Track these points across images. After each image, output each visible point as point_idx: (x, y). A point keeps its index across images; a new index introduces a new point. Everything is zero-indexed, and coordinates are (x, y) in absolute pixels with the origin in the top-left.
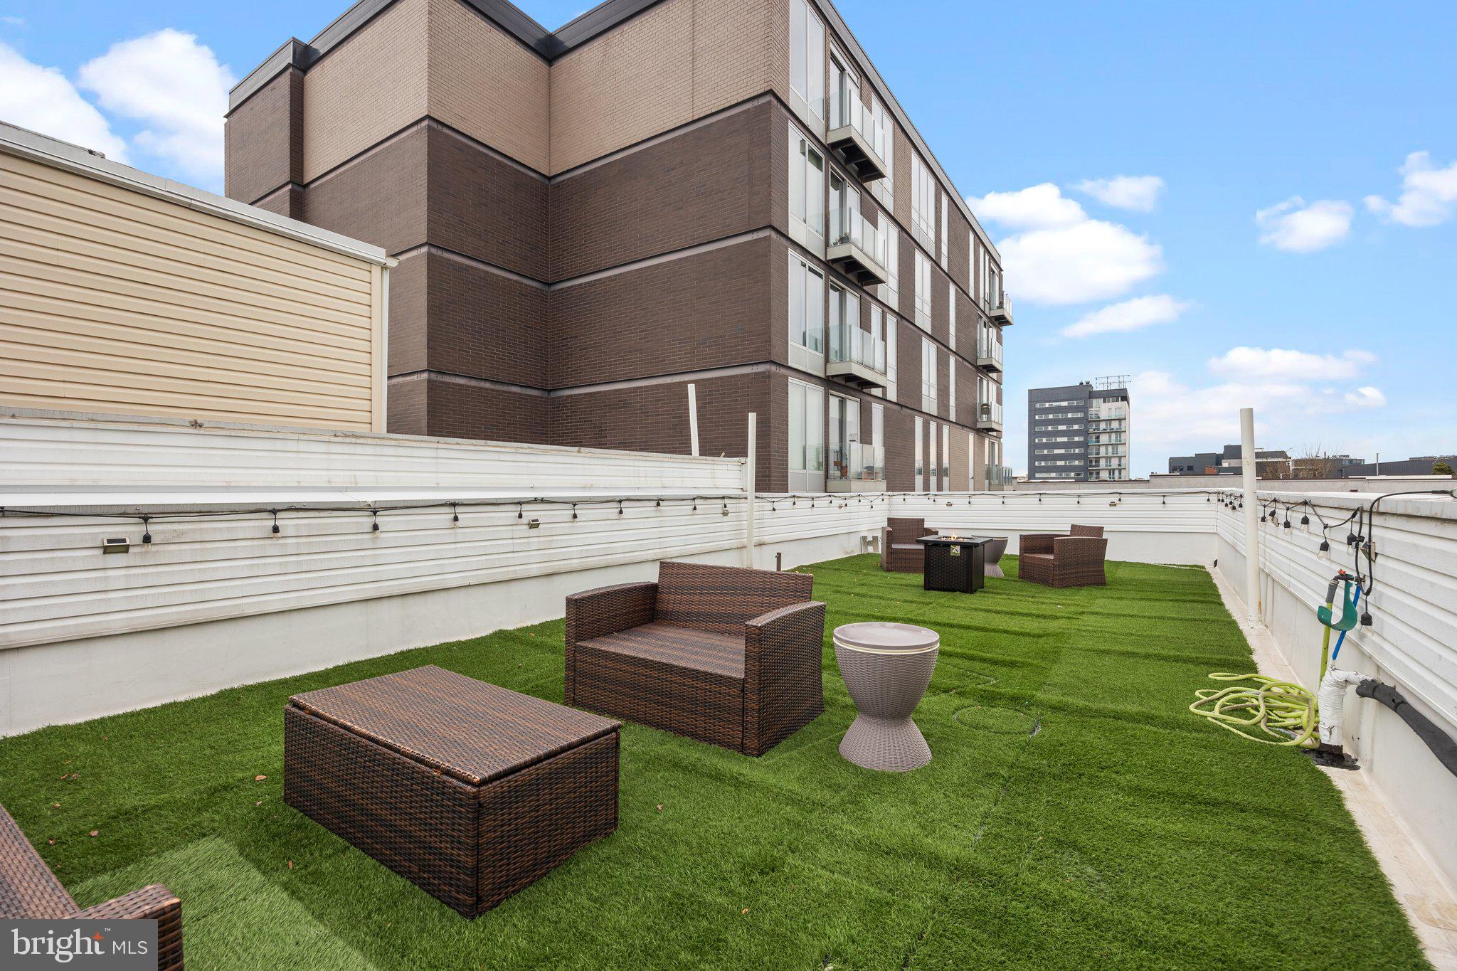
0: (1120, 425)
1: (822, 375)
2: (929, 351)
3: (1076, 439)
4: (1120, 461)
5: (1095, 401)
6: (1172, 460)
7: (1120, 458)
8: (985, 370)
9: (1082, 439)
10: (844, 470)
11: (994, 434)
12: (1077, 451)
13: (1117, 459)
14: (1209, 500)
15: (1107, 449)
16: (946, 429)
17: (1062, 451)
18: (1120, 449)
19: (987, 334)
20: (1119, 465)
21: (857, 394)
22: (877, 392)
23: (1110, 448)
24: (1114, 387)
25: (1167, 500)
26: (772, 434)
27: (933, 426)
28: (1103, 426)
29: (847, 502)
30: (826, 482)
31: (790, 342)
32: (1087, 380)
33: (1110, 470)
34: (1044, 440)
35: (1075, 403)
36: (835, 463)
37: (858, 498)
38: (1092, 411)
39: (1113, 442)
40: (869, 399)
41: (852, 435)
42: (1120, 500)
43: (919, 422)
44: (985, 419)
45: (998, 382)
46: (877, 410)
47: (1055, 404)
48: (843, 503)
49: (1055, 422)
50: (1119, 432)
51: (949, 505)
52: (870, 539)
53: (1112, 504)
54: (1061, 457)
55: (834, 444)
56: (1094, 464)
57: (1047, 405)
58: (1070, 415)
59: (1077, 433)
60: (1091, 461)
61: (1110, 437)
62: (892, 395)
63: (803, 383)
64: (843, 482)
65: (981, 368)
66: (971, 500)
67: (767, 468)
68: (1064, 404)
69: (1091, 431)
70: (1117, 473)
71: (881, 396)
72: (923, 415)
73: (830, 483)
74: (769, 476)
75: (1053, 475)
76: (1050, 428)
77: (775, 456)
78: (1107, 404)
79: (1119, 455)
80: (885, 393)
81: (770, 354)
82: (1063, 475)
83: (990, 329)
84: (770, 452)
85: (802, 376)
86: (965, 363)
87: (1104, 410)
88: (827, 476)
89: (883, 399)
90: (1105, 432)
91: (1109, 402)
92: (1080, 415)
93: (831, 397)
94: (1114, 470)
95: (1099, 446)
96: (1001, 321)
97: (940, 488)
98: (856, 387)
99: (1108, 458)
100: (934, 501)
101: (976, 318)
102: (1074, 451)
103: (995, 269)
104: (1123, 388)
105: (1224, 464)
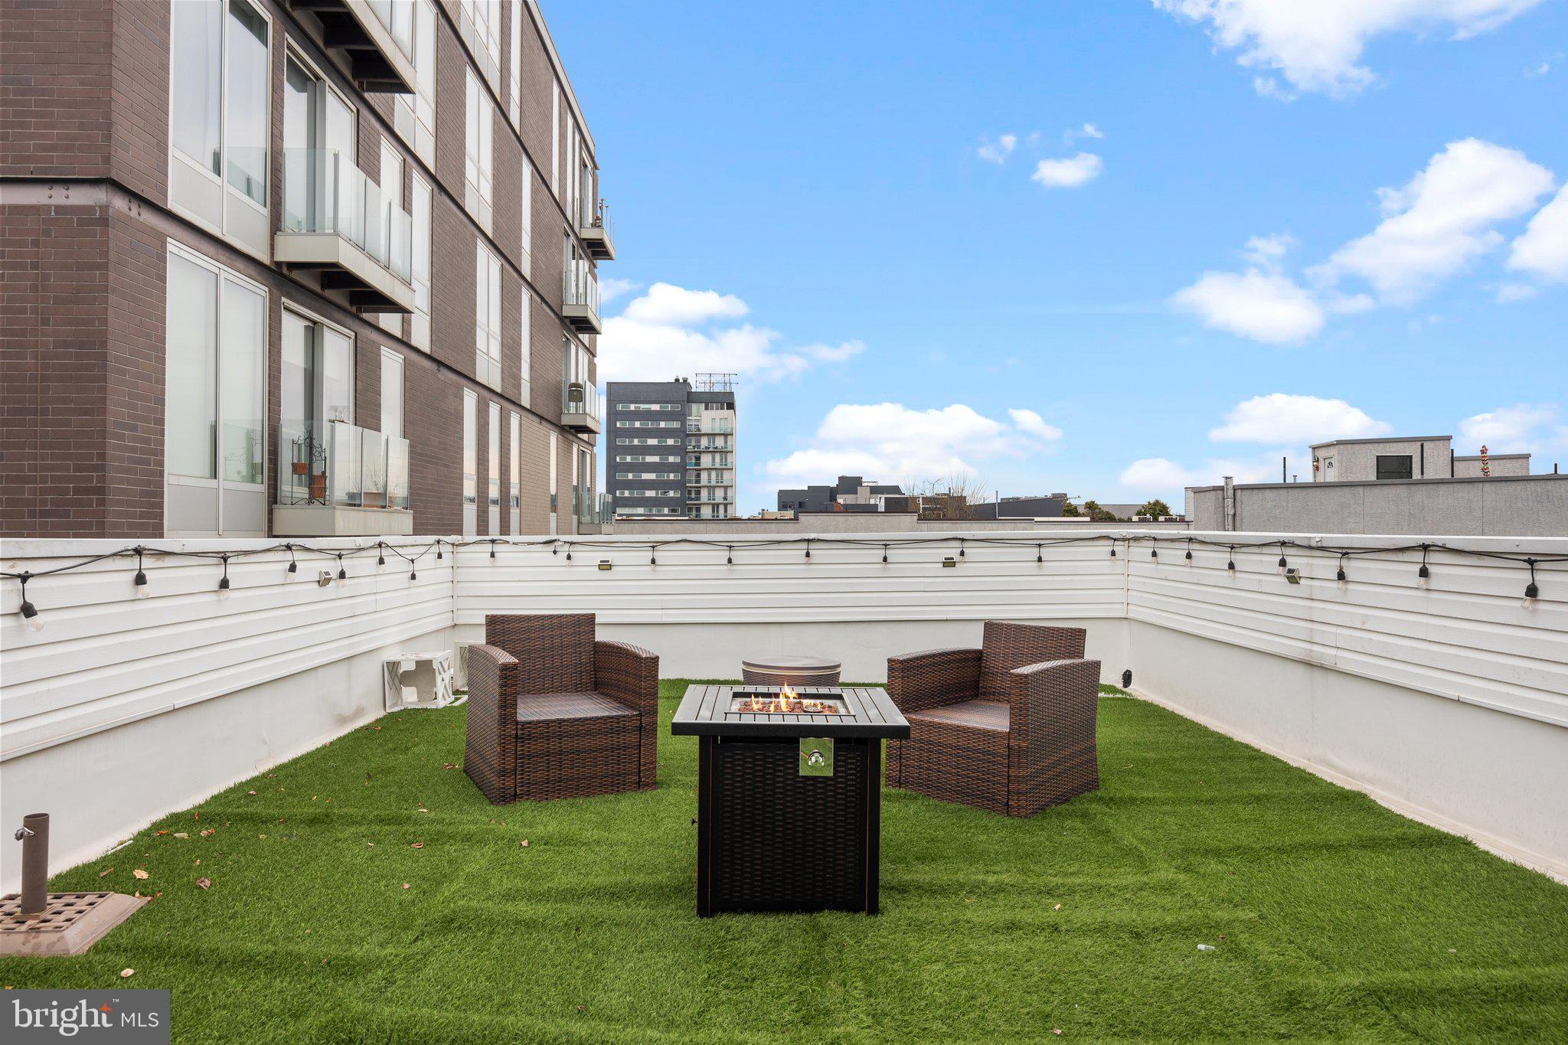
0: (726, 442)
1: (265, 259)
2: (487, 268)
3: (671, 459)
4: (726, 493)
5: (694, 407)
6: (782, 494)
7: (726, 488)
8: (573, 327)
9: (678, 460)
10: (317, 486)
11: (585, 436)
12: (672, 476)
13: (722, 490)
14: (1113, 553)
15: (709, 476)
16: (515, 420)
17: (652, 476)
18: (726, 475)
19: (577, 268)
20: (725, 498)
21: (349, 321)
22: (389, 321)
23: (714, 474)
24: (717, 389)
25: (1045, 553)
26: (112, 377)
27: (494, 411)
28: (704, 442)
29: (346, 564)
30: (270, 512)
31: (172, 151)
32: (684, 376)
33: (713, 505)
34: (629, 459)
35: (669, 407)
36: (296, 468)
37: (377, 552)
38: (692, 420)
39: (717, 466)
40: (374, 336)
41: (335, 409)
42: (962, 554)
43: (470, 399)
44: (573, 410)
45: (591, 352)
46: (391, 365)
47: (643, 406)
48: (333, 567)
49: (644, 433)
50: (724, 452)
51: (605, 566)
52: (408, 666)
53: (949, 563)
54: (650, 485)
55: (293, 428)
56: (693, 496)
57: (632, 407)
58: (662, 425)
59: (672, 450)
60: (690, 492)
61: (714, 459)
62: (421, 337)
63: (212, 265)
64: (316, 511)
65: (567, 321)
66: (658, 555)
67: (95, 468)
68: (655, 407)
69: (690, 448)
70: (722, 508)
71: (398, 334)
72: (477, 388)
73: (282, 514)
74: (101, 491)
75: (641, 511)
76: (636, 442)
77: (122, 437)
78: (709, 412)
79: (725, 484)
80: (406, 325)
81: (107, 160)
82: (654, 511)
83: (581, 262)
84: (104, 423)
85: (210, 248)
86: (544, 306)
87: (706, 419)
88: (273, 498)
89: (404, 343)
90: (707, 451)
91: (712, 409)
92: (676, 425)
93: (286, 317)
94: (718, 505)
95: (700, 470)
96: (596, 250)
97: (505, 529)
98: (346, 304)
99: (711, 489)
100: (569, 557)
101: (561, 233)
102: (668, 477)
103: (589, 164)
104: (728, 391)
105: (841, 501)
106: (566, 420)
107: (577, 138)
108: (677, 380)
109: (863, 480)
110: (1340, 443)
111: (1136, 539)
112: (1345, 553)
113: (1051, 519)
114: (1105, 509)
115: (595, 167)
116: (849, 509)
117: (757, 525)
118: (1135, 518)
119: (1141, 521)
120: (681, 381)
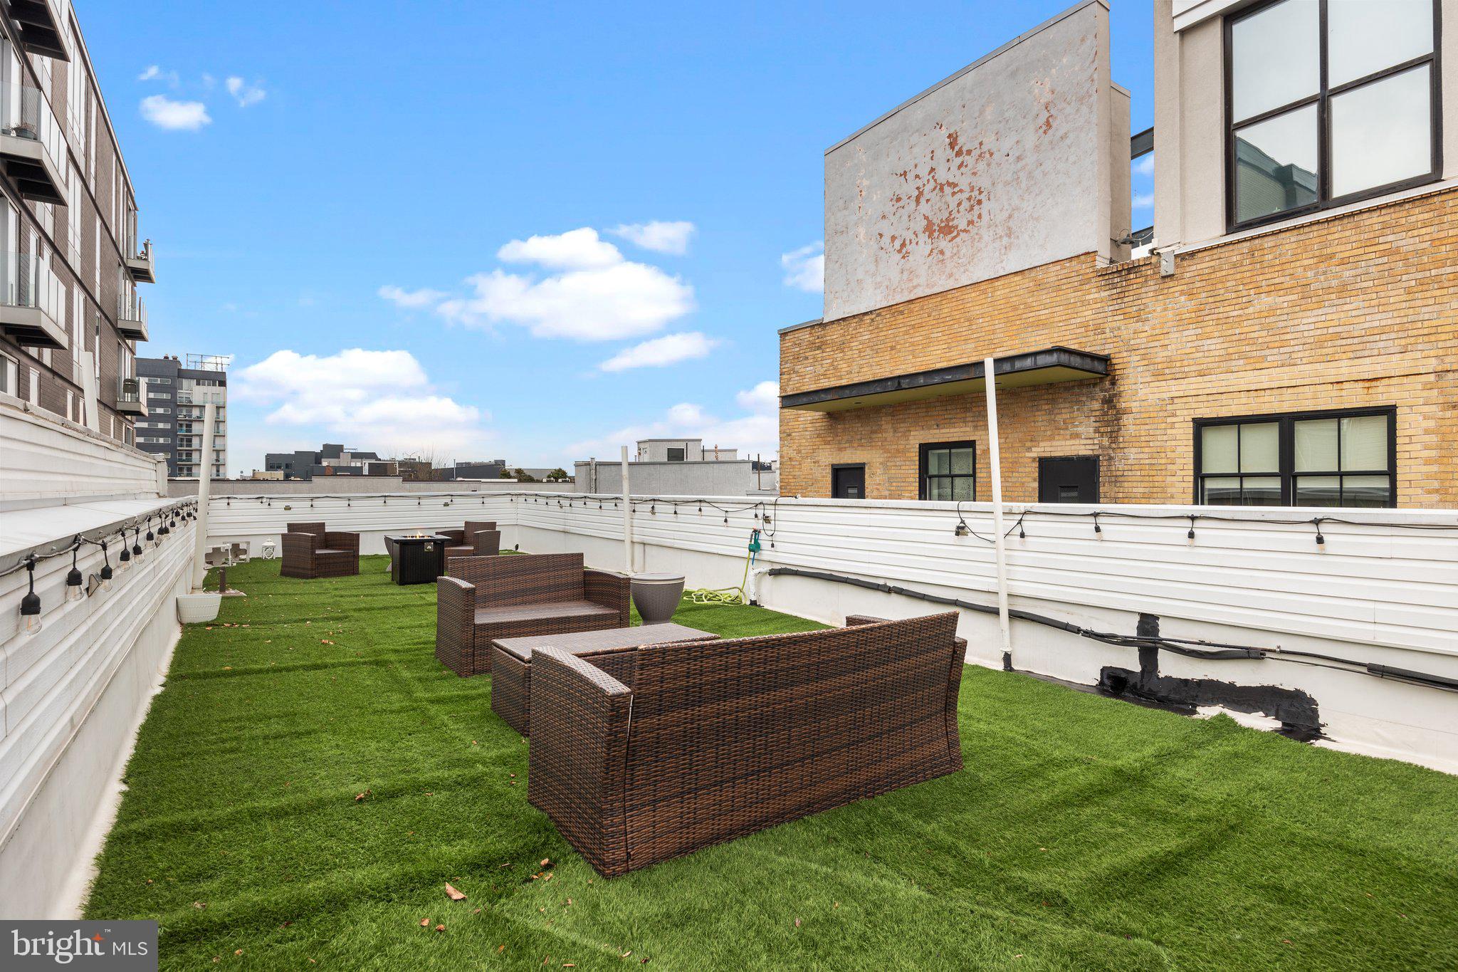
2: (79, 302)
3: (161, 426)
4: (218, 456)
5: (185, 382)
7: (218, 451)
8: (123, 335)
9: (168, 426)
11: (130, 417)
12: (161, 440)
15: (201, 441)
18: (218, 441)
19: (125, 290)
20: (217, 460)
22: (34, 352)
24: (210, 368)
28: (195, 412)
32: (174, 355)
35: (159, 381)
38: (182, 394)
40: (27, 360)
43: (70, 397)
44: (129, 399)
50: (215, 423)
51: (288, 508)
56: (184, 458)
59: (161, 418)
60: (181, 455)
62: (47, 359)
65: (121, 333)
69: (181, 417)
72: (73, 388)
78: (200, 387)
83: (127, 285)
86: (107, 322)
87: (196, 393)
89: (40, 363)
91: (204, 385)
92: (165, 396)
95: (191, 436)
98: (15, 342)
100: (269, 505)
101: (117, 265)
102: (158, 440)
103: (132, 209)
104: (220, 370)
105: (325, 464)
106: (120, 407)
107: (126, 189)
108: (166, 358)
109: (345, 447)
110: (650, 441)
111: (520, 495)
112: (572, 499)
113: (492, 480)
114: (528, 474)
115: (136, 209)
116: (335, 472)
117: (249, 485)
118: (545, 480)
119: (548, 482)
120: (171, 359)
